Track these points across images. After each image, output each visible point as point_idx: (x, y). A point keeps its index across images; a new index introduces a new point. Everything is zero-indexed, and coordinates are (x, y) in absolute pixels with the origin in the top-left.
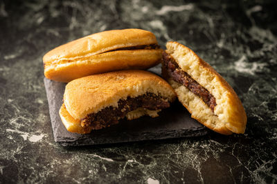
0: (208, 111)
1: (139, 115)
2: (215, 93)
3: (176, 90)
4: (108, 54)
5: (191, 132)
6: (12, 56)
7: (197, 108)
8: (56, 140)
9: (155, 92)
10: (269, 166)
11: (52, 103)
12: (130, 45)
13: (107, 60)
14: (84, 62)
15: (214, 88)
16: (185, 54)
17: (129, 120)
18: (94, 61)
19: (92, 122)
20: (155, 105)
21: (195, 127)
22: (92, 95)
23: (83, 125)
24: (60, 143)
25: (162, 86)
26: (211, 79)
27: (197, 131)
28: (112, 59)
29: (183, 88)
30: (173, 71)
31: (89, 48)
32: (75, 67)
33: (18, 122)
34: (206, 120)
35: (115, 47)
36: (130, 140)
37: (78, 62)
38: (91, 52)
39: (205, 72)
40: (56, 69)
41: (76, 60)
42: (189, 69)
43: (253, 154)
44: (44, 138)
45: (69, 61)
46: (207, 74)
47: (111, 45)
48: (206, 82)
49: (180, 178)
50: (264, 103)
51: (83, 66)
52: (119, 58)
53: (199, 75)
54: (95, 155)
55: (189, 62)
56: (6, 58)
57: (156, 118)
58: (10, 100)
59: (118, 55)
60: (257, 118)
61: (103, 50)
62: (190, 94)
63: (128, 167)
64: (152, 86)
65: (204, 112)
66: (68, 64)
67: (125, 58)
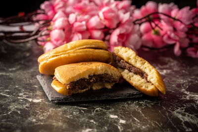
0: (143, 80)
1: (100, 87)
2: (147, 71)
3: (122, 73)
4: (80, 50)
5: (133, 95)
6: (14, 69)
7: (136, 80)
8: (50, 100)
9: (109, 73)
10: (182, 109)
11: (44, 84)
12: (94, 46)
13: (80, 54)
14: (66, 55)
15: (146, 68)
16: (126, 52)
17: (94, 90)
18: (72, 55)
19: (73, 87)
20: (110, 79)
21: (135, 92)
22: (73, 70)
23: (68, 88)
24: (53, 101)
25: (113, 70)
26: (143, 64)
27: (136, 94)
28: (83, 53)
29: (126, 71)
30: (119, 62)
31: (69, 48)
32: (61, 59)
33: (25, 94)
34: (142, 86)
35: (85, 47)
36: (96, 99)
37: (62, 56)
38: (70, 49)
39: (140, 59)
40: (48, 62)
41: (61, 55)
42: (130, 59)
43: (172, 105)
44: (42, 101)
45: (56, 56)
46: (141, 61)
47: (82, 46)
48: (140, 65)
49: (130, 115)
50: (174, 85)
51: (65, 58)
52: (87, 53)
53: (136, 62)
54: (75, 107)
55: (129, 55)
56: (10, 70)
57: (110, 89)
58: (17, 86)
59: (86, 51)
60: (171, 92)
61: (77, 48)
62: (131, 74)
63: (97, 111)
64: (108, 69)
65: (141, 82)
66: (55, 58)
67: (91, 53)
